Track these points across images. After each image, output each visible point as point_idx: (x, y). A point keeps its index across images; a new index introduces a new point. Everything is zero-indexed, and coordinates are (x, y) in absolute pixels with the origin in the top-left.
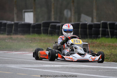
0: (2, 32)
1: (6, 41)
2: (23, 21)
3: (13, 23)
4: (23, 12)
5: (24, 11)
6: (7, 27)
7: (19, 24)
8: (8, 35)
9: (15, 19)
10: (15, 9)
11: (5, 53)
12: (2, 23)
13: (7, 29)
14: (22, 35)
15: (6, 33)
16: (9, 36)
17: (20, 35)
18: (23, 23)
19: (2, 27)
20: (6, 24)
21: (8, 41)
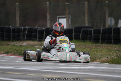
7: (50, 29)
13: (38, 35)
19: (33, 34)
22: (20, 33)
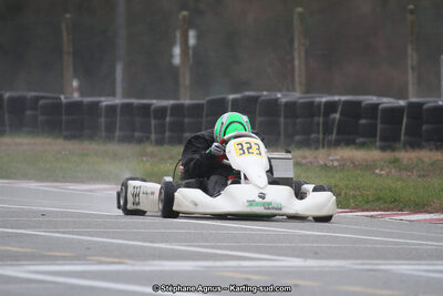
0: (360, 140)
1: (377, 171)
3: (402, 103)
6: (379, 121)
8: (383, 149)
9: (411, 88)
10: (410, 51)
11: (371, 216)
12: (363, 104)
14: (437, 149)
15: (378, 144)
16: (388, 155)
17: (431, 150)
18: (441, 103)
20: (375, 107)
21: (383, 172)
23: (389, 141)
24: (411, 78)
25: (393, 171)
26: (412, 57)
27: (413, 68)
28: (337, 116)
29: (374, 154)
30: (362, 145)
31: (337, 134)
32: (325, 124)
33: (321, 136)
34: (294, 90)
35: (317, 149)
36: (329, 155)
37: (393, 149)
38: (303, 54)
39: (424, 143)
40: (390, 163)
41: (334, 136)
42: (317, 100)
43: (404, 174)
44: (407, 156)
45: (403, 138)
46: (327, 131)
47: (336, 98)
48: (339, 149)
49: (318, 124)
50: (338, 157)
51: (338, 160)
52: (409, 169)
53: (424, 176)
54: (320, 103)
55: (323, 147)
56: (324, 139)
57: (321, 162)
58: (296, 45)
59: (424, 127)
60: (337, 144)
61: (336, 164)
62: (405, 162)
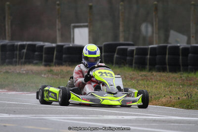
0: (35, 62)
1: (43, 75)
2: (72, 43)
3: (54, 45)
4: (72, 27)
5: (72, 25)
6: (44, 53)
7: (64, 47)
8: (46, 65)
9: (58, 39)
10: (57, 22)
12: (37, 46)
13: (44, 56)
14: (70, 65)
15: (43, 63)
16: (47, 68)
17: (67, 66)
18: (71, 45)
19: (36, 53)
20: (42, 47)
21: (45, 76)
22: (15, 52)
23: (48, 62)
24: (58, 34)
25: (50, 75)
26: (58, 25)
27: (59, 30)
28: (25, 51)
29: (42, 68)
30: (36, 64)
31: (25, 59)
32: (20, 54)
33: (18, 60)
34: (5, 39)
35: (16, 65)
36: (21, 68)
37: (50, 66)
38: (9, 23)
39: (64, 63)
40: (49, 71)
41: (23, 60)
42: (16, 43)
43: (55, 77)
44: (56, 69)
45: (54, 60)
46: (21, 58)
47: (25, 43)
48: (26, 66)
49: (16, 54)
50: (25, 69)
51: (25, 71)
52: (57, 74)
53: (63, 78)
54: (17, 45)
55: (19, 64)
56: (19, 61)
57: (18, 72)
58: (6, 19)
59: (64, 56)
60: (25, 63)
61: (24, 72)
62: (55, 71)
